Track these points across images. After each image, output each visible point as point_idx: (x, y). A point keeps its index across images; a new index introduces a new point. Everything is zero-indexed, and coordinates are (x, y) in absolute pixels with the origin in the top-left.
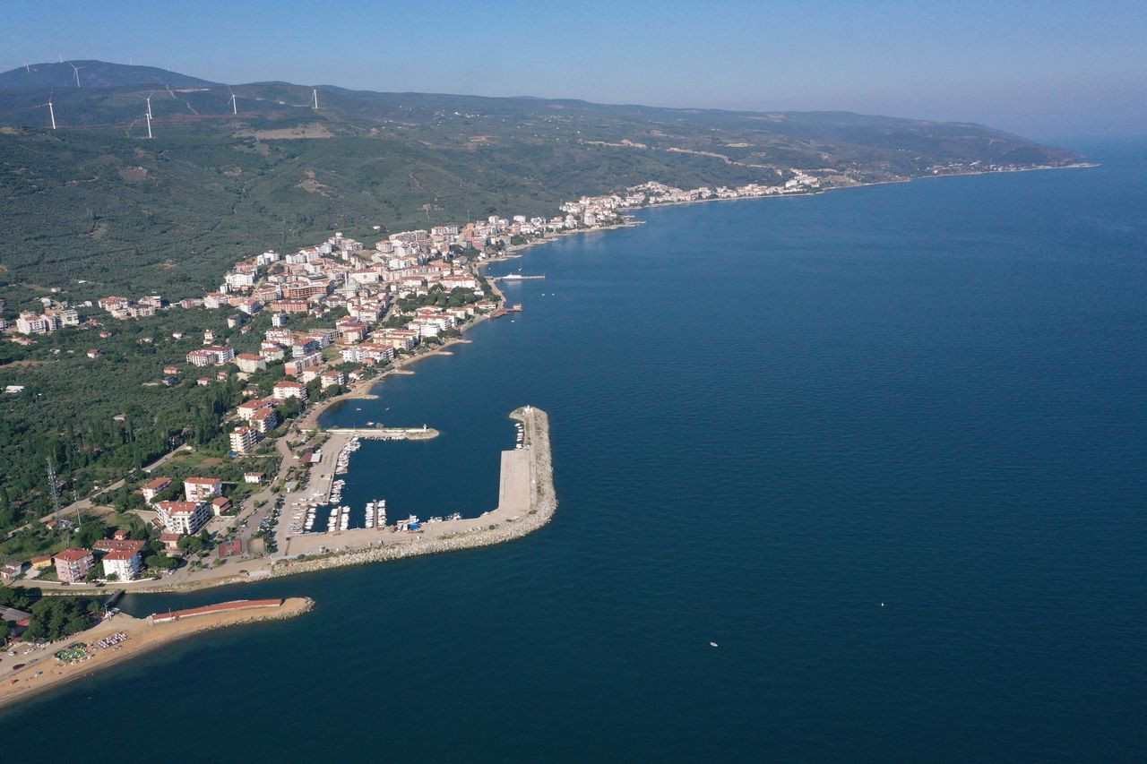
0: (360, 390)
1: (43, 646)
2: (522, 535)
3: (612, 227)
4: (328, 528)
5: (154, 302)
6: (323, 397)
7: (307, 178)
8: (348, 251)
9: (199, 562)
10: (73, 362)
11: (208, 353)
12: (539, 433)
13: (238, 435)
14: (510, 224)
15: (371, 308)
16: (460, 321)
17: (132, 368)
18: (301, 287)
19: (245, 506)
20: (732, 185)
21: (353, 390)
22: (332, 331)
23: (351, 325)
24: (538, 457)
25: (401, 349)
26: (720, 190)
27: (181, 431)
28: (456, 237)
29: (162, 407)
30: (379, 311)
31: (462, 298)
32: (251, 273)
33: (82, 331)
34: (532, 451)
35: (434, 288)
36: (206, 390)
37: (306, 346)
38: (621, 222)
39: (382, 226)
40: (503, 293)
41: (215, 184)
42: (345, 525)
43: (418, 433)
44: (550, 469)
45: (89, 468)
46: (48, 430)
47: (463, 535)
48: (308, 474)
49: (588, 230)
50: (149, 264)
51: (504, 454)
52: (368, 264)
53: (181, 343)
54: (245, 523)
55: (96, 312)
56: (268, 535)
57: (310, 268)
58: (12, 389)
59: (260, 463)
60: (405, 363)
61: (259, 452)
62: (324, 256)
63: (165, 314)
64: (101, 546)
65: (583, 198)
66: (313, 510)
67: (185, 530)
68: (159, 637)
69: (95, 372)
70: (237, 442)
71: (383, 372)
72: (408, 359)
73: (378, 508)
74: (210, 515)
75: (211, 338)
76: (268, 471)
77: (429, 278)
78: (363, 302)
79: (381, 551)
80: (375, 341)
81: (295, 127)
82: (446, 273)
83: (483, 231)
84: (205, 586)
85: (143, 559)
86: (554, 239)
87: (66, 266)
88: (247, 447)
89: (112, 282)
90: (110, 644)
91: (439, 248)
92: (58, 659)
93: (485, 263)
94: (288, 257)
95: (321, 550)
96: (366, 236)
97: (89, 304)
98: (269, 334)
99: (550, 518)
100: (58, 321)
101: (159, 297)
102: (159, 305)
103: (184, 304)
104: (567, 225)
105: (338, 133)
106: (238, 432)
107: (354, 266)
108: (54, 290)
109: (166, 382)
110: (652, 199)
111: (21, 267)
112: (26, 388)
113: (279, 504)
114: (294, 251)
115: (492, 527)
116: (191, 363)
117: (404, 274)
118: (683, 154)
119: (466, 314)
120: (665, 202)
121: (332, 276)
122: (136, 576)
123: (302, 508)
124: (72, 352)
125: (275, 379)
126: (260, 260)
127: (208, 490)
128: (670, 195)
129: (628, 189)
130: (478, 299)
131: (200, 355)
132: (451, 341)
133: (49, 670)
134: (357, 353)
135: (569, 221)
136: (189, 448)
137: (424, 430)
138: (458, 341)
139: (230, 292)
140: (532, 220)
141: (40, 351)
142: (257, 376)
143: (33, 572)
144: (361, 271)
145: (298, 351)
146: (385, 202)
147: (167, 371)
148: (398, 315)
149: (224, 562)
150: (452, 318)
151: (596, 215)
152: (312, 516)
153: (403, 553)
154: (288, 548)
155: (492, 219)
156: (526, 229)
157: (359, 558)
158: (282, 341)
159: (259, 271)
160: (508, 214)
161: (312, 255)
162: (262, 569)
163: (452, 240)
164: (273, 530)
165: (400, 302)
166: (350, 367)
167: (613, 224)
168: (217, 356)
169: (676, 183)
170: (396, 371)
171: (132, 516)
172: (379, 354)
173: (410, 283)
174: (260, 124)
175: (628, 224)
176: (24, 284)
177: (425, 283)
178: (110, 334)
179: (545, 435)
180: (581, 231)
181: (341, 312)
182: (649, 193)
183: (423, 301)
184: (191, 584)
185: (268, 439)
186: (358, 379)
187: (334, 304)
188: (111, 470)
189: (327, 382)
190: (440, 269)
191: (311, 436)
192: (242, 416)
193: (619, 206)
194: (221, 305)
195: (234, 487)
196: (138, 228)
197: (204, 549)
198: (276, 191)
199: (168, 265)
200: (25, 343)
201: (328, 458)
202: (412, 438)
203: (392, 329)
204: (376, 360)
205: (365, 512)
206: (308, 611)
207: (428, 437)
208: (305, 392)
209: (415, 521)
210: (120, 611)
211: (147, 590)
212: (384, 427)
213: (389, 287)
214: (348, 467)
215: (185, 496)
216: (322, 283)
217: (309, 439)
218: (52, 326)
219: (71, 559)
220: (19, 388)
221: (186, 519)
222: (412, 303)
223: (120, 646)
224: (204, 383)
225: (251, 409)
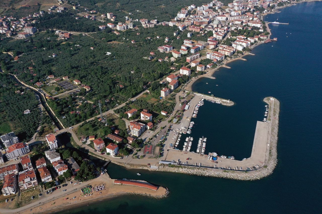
0: (209, 74)
2: (258, 178)
4: (183, 148)
5: (155, 22)
6: (196, 75)
8: (218, 6)
9: (136, 154)
10: (127, 44)
11: (164, 47)
12: (274, 115)
15: (221, 34)
16: (252, 44)
17: (142, 50)
18: (200, 21)
19: (158, 127)
21: (207, 73)
22: (206, 43)
23: (212, 41)
25: (228, 56)
27: (148, 83)
28: (257, 2)
29: (145, 70)
30: (223, 35)
31: (254, 32)
32: (185, 13)
33: (133, 31)
34: (270, 124)
35: (245, 26)
36: (160, 64)
37: (195, 49)
40: (270, 31)
42: (189, 148)
43: (226, 102)
44: (276, 138)
47: (233, 171)
48: (183, 115)
50: (158, 6)
51: (258, 122)
52: (224, 13)
53: (158, 41)
54: (156, 137)
55: (138, 24)
56: (161, 146)
57: (204, 12)
58: (108, 53)
59: (168, 105)
60: (228, 62)
61: (169, 99)
62: (210, 8)
63: (157, 27)
64: (110, 137)
66: (180, 136)
67: (136, 135)
69: (131, 50)
70: (163, 94)
71: (219, 66)
72: (229, 60)
73: (204, 142)
74: (146, 129)
75: (167, 40)
76: (169, 110)
77: (244, 21)
78: (219, 30)
79: (199, 170)
80: (219, 51)
82: (251, 19)
87: (134, 5)
88: (166, 95)
89: (146, 12)
91: (250, 7)
92: (82, 192)
93: (266, 14)
94: (198, 7)
95: (178, 162)
97: (137, 20)
98: (185, 41)
99: (273, 171)
100: (127, 27)
101: (157, 20)
102: (156, 23)
103: (163, 24)
106: (163, 90)
107: (219, 13)
108: (130, 14)
109: (149, 58)
111: (123, 4)
112: (112, 54)
113: (169, 130)
114: (200, 6)
116: (159, 51)
117: (235, 18)
119: (255, 41)
121: (211, 17)
122: (116, 155)
123: (177, 134)
124: (128, 40)
126: (189, 8)
127: (147, 118)
130: (261, 33)
131: (162, 48)
132: (247, 53)
133: (78, 197)
134: (212, 56)
136: (148, 91)
137: (229, 101)
139: (177, 20)
141: (120, 38)
143: (88, 142)
144: (221, 15)
145: (192, 52)
147: (151, 53)
148: (230, 38)
149: (144, 156)
150: (249, 42)
152: (179, 140)
153: (207, 173)
154: (167, 155)
157: (190, 172)
158: (188, 45)
159: (188, 12)
161: (206, 7)
162: (155, 165)
163: (256, 3)
164: (164, 143)
165: (232, 32)
166: (208, 61)
168: (167, 49)
170: (224, 66)
171: (123, 121)
172: (219, 58)
173: (237, 23)
176: (123, 10)
177: (242, 23)
178: (140, 34)
179: (277, 116)
181: (211, 34)
183: (240, 33)
184: (131, 165)
185: (173, 93)
186: (210, 68)
187: (209, 30)
188: (123, 97)
189: (199, 69)
190: (249, 17)
192: (168, 81)
194: (174, 25)
197: (139, 147)
199: (163, 6)
200: (117, 34)
201: (192, 107)
202: (223, 104)
203: (226, 46)
204: (218, 60)
205: (198, 143)
206: (166, 197)
207: (229, 105)
208: (190, 72)
209: (216, 155)
210: (107, 172)
211: (117, 163)
212: (214, 96)
213: (229, 24)
214: (197, 115)
215: (140, 117)
216: (207, 20)
217: (187, 96)
218: (125, 29)
219: (97, 144)
220: (110, 53)
221: (137, 132)
222: (236, 33)
223: (101, 192)
224: (160, 61)
225: (171, 79)
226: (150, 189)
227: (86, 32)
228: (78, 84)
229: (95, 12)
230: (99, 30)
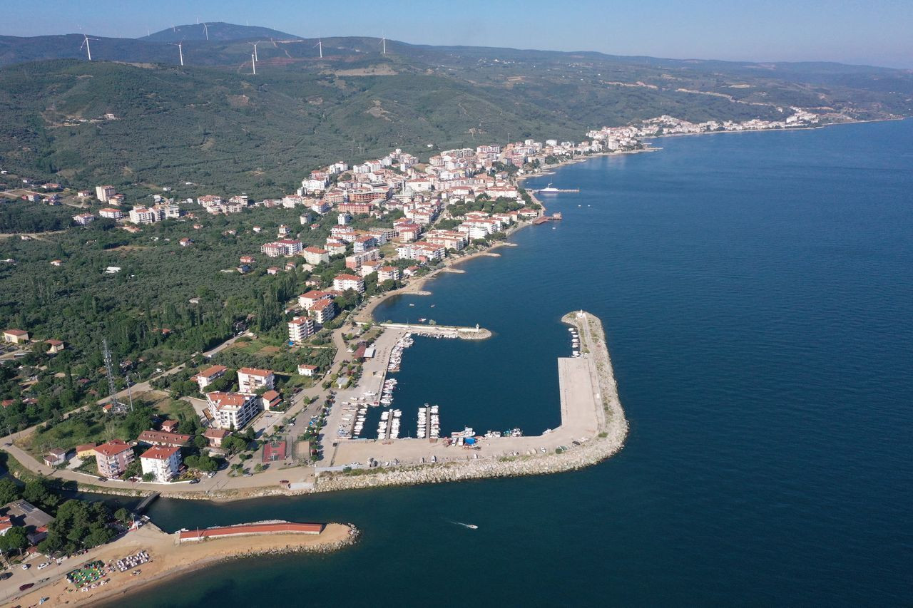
0: (414, 286)
1: (59, 561)
2: (593, 462)
3: (633, 152)
4: (378, 433)
6: (378, 291)
7: (374, 105)
8: (406, 164)
9: (240, 466)
10: (167, 249)
11: (280, 245)
12: (596, 341)
13: (296, 325)
14: (544, 147)
15: (425, 211)
16: (505, 226)
17: (214, 256)
18: (365, 192)
19: (296, 401)
20: (736, 120)
21: (407, 285)
22: (390, 230)
23: (406, 226)
24: (600, 367)
25: (452, 249)
26: (726, 124)
27: (245, 317)
28: (498, 155)
29: (233, 293)
30: (432, 214)
31: (506, 206)
32: (323, 179)
33: (180, 223)
34: (591, 360)
35: (480, 197)
36: (274, 278)
37: (366, 242)
38: (641, 147)
39: (434, 145)
40: (542, 204)
41: (302, 111)
42: (395, 432)
43: (470, 332)
44: (613, 383)
45: (157, 348)
46: (131, 309)
47: (526, 458)
48: (360, 370)
49: (611, 154)
50: (243, 171)
51: (561, 361)
52: (422, 175)
53: (260, 236)
54: (293, 422)
55: (194, 208)
56: (314, 437)
57: (373, 177)
58: (112, 270)
59: (314, 354)
60: (456, 262)
61: (315, 343)
62: (386, 167)
63: (250, 211)
64: (147, 437)
65: (605, 128)
66: (363, 411)
67: (232, 426)
68: (183, 562)
69: (183, 258)
70: (295, 332)
71: (435, 270)
72: (458, 259)
73: (431, 414)
74: (260, 409)
75: (285, 232)
76: (321, 365)
77: (475, 188)
78: (417, 206)
79: (435, 470)
80: (428, 241)
81: (366, 67)
82: (490, 185)
83: (521, 151)
84: (242, 496)
85: (183, 458)
86: (582, 161)
87: (177, 172)
88: (304, 336)
89: (212, 184)
90: (129, 566)
91: (483, 164)
92: (70, 581)
93: (523, 178)
94: (355, 167)
95: (369, 463)
96: (421, 152)
97: (190, 201)
98: (334, 231)
99: (623, 443)
100: (162, 214)
101: (246, 197)
102: (246, 203)
103: (266, 203)
104: (593, 149)
105: (400, 72)
106: (296, 322)
107: (410, 177)
108: (165, 189)
109: (240, 270)
110: (665, 131)
111: (143, 170)
112: (123, 270)
113: (329, 402)
114: (359, 164)
115: (559, 451)
116: (265, 254)
117: (453, 184)
118: (690, 94)
119: (511, 220)
120: (677, 132)
121: (391, 184)
122: (175, 477)
123: (352, 408)
124: (168, 240)
125: (337, 272)
126: (332, 169)
127: (260, 382)
128: (681, 127)
129: (643, 121)
130: (521, 207)
131: (273, 246)
132: (498, 244)
133: (56, 597)
134: (412, 250)
135: (595, 146)
136: (251, 334)
137: (477, 330)
138: (504, 244)
139: (304, 194)
140: (563, 144)
141: (143, 238)
142: (320, 268)
143: (76, 462)
144: (416, 180)
145: (358, 247)
146: (438, 127)
147: (243, 260)
148: (448, 219)
149: (266, 467)
150: (498, 223)
151: (619, 141)
152: (362, 419)
153: (457, 474)
154: (334, 454)
155: (528, 142)
156: (558, 151)
157: (410, 477)
158: (344, 237)
159: (331, 178)
160: (542, 138)
161: (375, 166)
162: (305, 481)
163: (495, 157)
164: (320, 432)
165: (450, 207)
166: (404, 263)
167: (633, 149)
168: (287, 249)
169: (686, 118)
170: (448, 270)
171: (185, 403)
172: (431, 252)
173: (459, 192)
174: (340, 65)
175: (647, 150)
176: (143, 184)
177: (471, 192)
178: (202, 226)
179: (602, 343)
180: (605, 154)
181: (398, 214)
182: (662, 126)
183: (470, 207)
184: (229, 492)
185: (325, 330)
186: (412, 275)
187: (392, 208)
188: (175, 352)
189: (383, 277)
190: (484, 182)
191: (366, 329)
192: (303, 306)
193: (637, 135)
194: (297, 205)
195: (286, 379)
196: (237, 142)
197: (247, 449)
198: (348, 116)
199: (258, 172)
200: (133, 231)
201: (382, 353)
202: (464, 338)
203: (444, 231)
204: (429, 258)
205: (417, 419)
206: (351, 543)
207: (480, 337)
208: (362, 285)
209: (471, 435)
210: (149, 520)
211: (183, 495)
212: (437, 324)
213: (440, 195)
214: (401, 365)
215: (238, 386)
216: (382, 189)
217: (364, 333)
218: (156, 218)
219: (109, 453)
220: (117, 269)
221: (234, 414)
222: (461, 208)
223: (139, 570)
224: (273, 272)
225: (311, 299)
226: (298, 534)
227: (31, 232)
228: (19, 340)
229: (55, 186)
230: (74, 224)
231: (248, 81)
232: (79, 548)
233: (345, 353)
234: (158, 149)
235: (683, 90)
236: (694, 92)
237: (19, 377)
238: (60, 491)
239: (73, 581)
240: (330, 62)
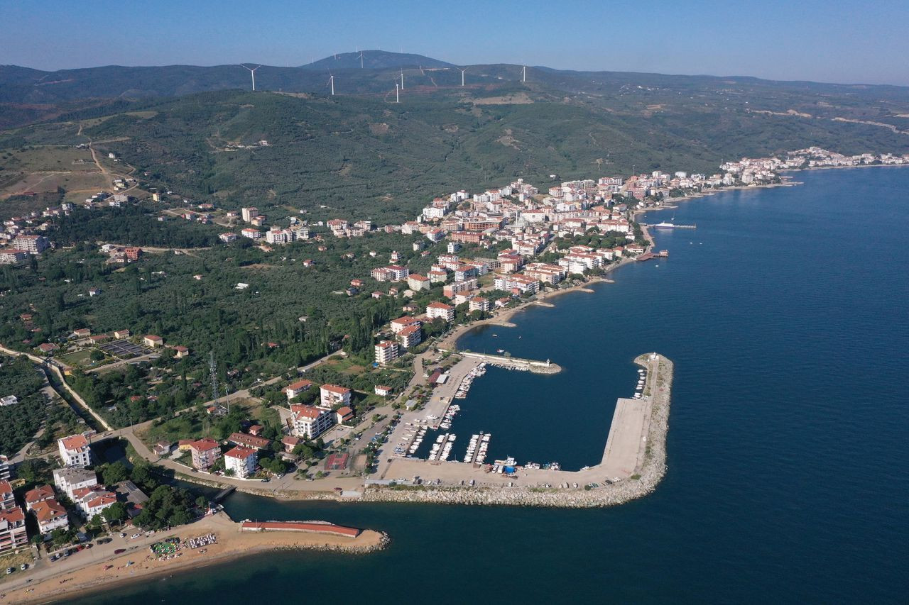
0: (502, 318)
1: (147, 533)
2: (619, 502)
3: (769, 186)
4: (430, 454)
5: (365, 226)
6: (466, 320)
7: (505, 134)
8: (525, 194)
9: (306, 471)
10: (291, 269)
11: (388, 270)
12: (660, 384)
13: (381, 348)
14: (671, 179)
15: (531, 244)
16: (607, 262)
17: (329, 278)
18: (480, 221)
19: (366, 418)
20: (897, 152)
21: (495, 316)
22: (493, 260)
23: (509, 257)
24: (655, 411)
25: (547, 283)
26: (884, 157)
27: (342, 337)
28: (619, 187)
29: (337, 314)
30: (537, 246)
31: (614, 240)
32: (443, 208)
33: (308, 244)
34: (650, 403)
35: (591, 230)
36: (376, 302)
37: (467, 272)
38: (779, 181)
39: (557, 175)
40: (653, 239)
41: (437, 138)
42: (445, 455)
43: (540, 367)
44: (664, 427)
45: (262, 360)
46: (249, 323)
47: (556, 491)
48: (430, 394)
49: (744, 188)
50: (374, 196)
51: (620, 401)
52: (539, 206)
53: (374, 260)
54: (359, 437)
55: (323, 230)
56: (373, 453)
57: (491, 206)
58: (241, 286)
59: (393, 376)
60: (549, 295)
61: (398, 366)
62: (505, 197)
63: (371, 236)
64: (237, 439)
65: (744, 159)
66: (422, 433)
67: (306, 435)
68: (240, 547)
69: (303, 278)
70: (380, 354)
71: (526, 302)
72: (551, 292)
73: (482, 441)
74: (334, 422)
75: (396, 258)
76: (397, 386)
77: (588, 221)
78: (526, 238)
79: (470, 493)
80: (525, 274)
81: (504, 95)
82: (605, 218)
83: (644, 183)
84: (300, 498)
85: (258, 460)
86: (710, 194)
87: (314, 195)
88: (388, 359)
89: (344, 208)
90: (198, 545)
91: (603, 196)
92: (152, 551)
93: (643, 211)
94: (475, 196)
95: (414, 480)
96: (542, 182)
97: (321, 223)
98: (441, 259)
99: (655, 487)
100: (294, 235)
101: (370, 222)
102: (369, 228)
103: (387, 229)
104: (724, 182)
105: (537, 101)
106: (383, 345)
107: (527, 207)
108: (302, 212)
109: (349, 293)
110: (812, 163)
111: (285, 193)
112: (249, 287)
113: (394, 423)
114: (480, 192)
115: (588, 488)
116: (374, 278)
117: (567, 216)
118: (848, 123)
119: (614, 256)
120: (826, 165)
121: (507, 214)
122: (250, 475)
123: (414, 429)
124: (294, 260)
125: (433, 299)
126: (453, 197)
127: (338, 398)
128: (831, 159)
129: (789, 153)
130: (629, 242)
131: (381, 272)
132: (595, 279)
133: (139, 562)
134: (508, 283)
135: (727, 179)
136: (343, 353)
137: (547, 365)
138: (602, 280)
139: (423, 222)
140: (693, 176)
141: (273, 258)
142: (418, 295)
143: (177, 454)
144: (531, 211)
145: (459, 276)
146: (565, 156)
147: (353, 283)
148: (553, 252)
149: (327, 474)
150: (600, 258)
151: (754, 174)
152: (420, 440)
153: (489, 498)
154: (387, 470)
155: (655, 174)
156: (685, 183)
157: (446, 497)
158: (448, 266)
159: (450, 206)
160: (671, 170)
161: (495, 196)
162: (356, 490)
163: (616, 189)
164: (380, 448)
165: (559, 240)
166: (499, 294)
167: (769, 183)
168: (395, 274)
169: (839, 149)
170: (538, 303)
171: (274, 411)
172: (525, 285)
173: (571, 224)
174: (480, 93)
175: (785, 184)
176: (284, 206)
177: (584, 225)
178: (326, 248)
179: (667, 387)
180: (738, 188)
181: (506, 244)
182: (809, 157)
183: (577, 241)
184: (291, 493)
185: (409, 354)
186: (503, 306)
187: (502, 238)
188: (276, 365)
189: (474, 306)
190: (600, 214)
191: (446, 356)
192: (394, 330)
193: (779, 168)
194: (414, 232)
195: (364, 396)
196: (373, 169)
197: (314, 457)
198: (480, 144)
199: (387, 198)
200: (266, 250)
201: (454, 380)
202: (534, 371)
203: (543, 264)
204: (522, 291)
205: (468, 444)
206: (380, 549)
207: (550, 372)
208: (452, 314)
209: (512, 464)
210: (223, 509)
211: (254, 491)
212: (511, 356)
213: (551, 227)
214: (468, 393)
215: (320, 400)
216: (496, 219)
217: (443, 359)
218: (288, 239)
219: (201, 449)
220: (246, 285)
221: (309, 425)
222: (568, 242)
223: (206, 549)
224: (377, 296)
225: (401, 325)
226: (337, 535)
227: (184, 248)
228: (155, 345)
229: (209, 206)
230: (219, 241)
231: (391, 110)
232: (164, 525)
233: (421, 377)
234: (301, 174)
235: (841, 119)
236: (853, 121)
237: (149, 377)
238: (160, 476)
239: (154, 551)
240: (471, 90)
